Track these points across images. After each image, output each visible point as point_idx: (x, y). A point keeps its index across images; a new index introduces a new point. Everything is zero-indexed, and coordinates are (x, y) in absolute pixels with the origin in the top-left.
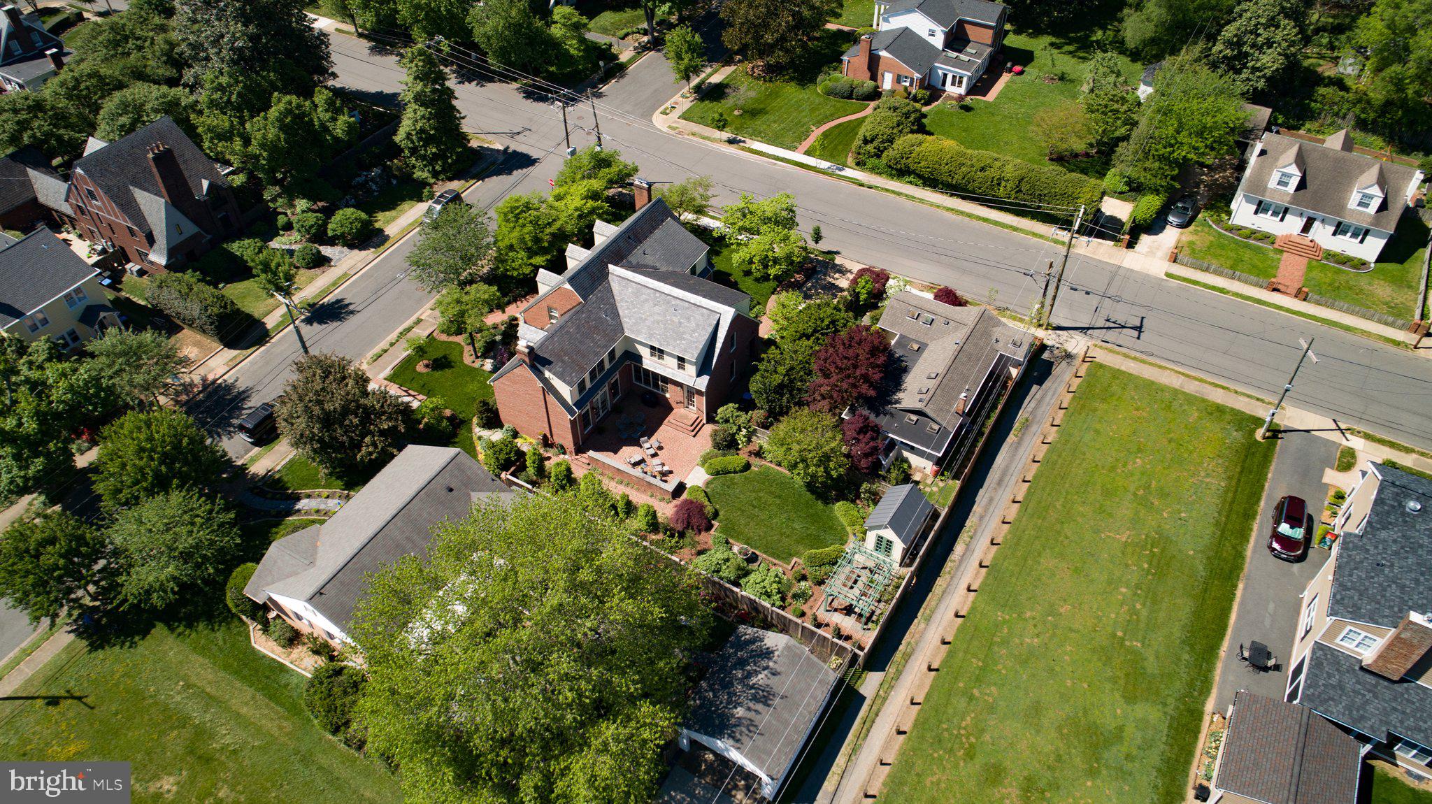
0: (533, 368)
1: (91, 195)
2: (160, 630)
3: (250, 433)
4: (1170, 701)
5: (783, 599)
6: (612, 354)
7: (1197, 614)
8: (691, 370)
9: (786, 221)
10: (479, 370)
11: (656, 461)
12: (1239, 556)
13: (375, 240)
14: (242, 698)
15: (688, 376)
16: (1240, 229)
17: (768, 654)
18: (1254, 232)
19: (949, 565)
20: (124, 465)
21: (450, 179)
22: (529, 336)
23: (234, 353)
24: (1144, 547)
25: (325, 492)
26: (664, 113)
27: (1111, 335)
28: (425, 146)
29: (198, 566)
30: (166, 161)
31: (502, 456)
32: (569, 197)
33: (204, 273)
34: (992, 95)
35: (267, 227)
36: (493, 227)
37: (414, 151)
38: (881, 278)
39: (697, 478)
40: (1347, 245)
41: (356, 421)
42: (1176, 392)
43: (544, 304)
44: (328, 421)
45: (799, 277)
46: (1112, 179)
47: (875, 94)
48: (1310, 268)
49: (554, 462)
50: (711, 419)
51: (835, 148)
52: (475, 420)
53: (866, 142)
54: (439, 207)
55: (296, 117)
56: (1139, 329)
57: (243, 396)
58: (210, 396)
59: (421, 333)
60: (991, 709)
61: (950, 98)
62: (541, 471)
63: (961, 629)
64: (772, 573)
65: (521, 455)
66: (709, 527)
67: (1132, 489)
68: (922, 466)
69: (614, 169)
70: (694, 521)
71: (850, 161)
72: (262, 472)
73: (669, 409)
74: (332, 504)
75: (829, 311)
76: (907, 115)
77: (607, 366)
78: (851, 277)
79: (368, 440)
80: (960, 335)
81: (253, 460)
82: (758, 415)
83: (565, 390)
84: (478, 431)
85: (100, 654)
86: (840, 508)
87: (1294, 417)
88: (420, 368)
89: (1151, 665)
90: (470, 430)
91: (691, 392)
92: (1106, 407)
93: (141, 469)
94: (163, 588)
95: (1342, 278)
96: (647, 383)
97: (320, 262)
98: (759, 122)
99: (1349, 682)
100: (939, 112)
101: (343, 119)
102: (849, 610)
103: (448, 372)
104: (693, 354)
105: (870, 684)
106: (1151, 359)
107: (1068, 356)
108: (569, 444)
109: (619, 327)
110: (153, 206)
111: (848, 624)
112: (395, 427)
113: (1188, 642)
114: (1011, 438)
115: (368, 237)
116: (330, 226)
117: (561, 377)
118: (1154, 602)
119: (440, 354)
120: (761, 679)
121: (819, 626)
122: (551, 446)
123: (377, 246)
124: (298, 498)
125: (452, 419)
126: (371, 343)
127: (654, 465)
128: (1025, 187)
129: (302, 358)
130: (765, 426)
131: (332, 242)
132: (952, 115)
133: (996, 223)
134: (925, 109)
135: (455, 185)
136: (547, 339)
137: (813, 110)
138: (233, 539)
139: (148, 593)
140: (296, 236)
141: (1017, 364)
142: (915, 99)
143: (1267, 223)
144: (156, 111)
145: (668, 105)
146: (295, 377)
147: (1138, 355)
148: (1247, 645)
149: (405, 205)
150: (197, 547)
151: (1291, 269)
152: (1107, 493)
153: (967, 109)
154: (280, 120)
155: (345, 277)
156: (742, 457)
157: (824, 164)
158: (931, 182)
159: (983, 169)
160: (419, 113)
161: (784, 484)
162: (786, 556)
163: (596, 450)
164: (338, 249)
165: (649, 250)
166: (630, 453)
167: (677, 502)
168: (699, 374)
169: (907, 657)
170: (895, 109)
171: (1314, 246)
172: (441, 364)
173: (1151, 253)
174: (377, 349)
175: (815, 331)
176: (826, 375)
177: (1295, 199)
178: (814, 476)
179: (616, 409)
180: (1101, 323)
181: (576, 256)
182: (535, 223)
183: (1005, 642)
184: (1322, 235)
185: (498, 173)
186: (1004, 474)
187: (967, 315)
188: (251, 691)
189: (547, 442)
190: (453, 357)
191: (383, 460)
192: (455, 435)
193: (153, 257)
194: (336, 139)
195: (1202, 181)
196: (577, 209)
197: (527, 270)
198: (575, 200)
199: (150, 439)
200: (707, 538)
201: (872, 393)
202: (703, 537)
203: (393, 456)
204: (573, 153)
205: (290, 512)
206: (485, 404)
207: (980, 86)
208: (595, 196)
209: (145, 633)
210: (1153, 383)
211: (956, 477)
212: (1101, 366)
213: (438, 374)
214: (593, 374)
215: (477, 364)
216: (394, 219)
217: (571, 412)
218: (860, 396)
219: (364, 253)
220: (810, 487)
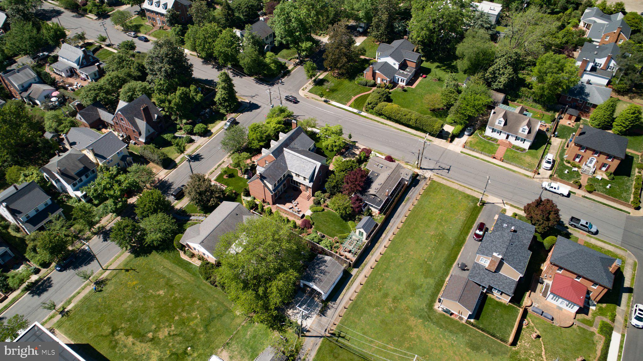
0: (261, 179)
1: (122, 120)
2: (154, 252)
3: (174, 196)
4: (437, 278)
5: (331, 248)
6: (284, 176)
7: (449, 255)
8: (308, 181)
9: (340, 133)
10: (243, 178)
11: (297, 208)
12: (464, 239)
13: (208, 134)
14: (179, 271)
15: (307, 183)
16: (488, 137)
17: (325, 261)
18: (492, 138)
19: (380, 240)
20: (145, 205)
21: (232, 113)
22: (260, 170)
23: (167, 171)
24: (437, 236)
25: (199, 214)
26: (303, 90)
27: (439, 172)
28: (224, 103)
29: (167, 234)
30: (146, 110)
31: (251, 205)
32: (271, 123)
33: (156, 145)
34: (414, 86)
35: (173, 128)
36: (247, 132)
37: (220, 104)
38: (369, 152)
39: (308, 213)
40: (519, 143)
41: (209, 194)
42: (456, 190)
43: (264, 159)
44: (200, 194)
45: (344, 150)
46: (448, 119)
47: (374, 85)
48: (507, 151)
49: (266, 207)
50: (313, 195)
51: (359, 105)
52: (242, 194)
53: (369, 104)
54: (229, 124)
55: (184, 94)
56: (449, 170)
57: (171, 185)
58: (161, 184)
59: (225, 166)
60: (387, 279)
61: (400, 86)
62: (262, 210)
63: (381, 258)
64: (329, 240)
65: (257, 205)
66: (311, 227)
67: (437, 219)
68: (375, 211)
69: (286, 113)
70: (307, 225)
71: (364, 109)
72: (179, 208)
73: (301, 192)
74: (201, 218)
75: (350, 163)
76: (383, 95)
77: (283, 179)
78: (360, 150)
79: (212, 199)
80: (389, 172)
81: (176, 204)
82: (327, 194)
83: (270, 186)
84: (243, 197)
85: (138, 258)
86: (350, 223)
87: (490, 199)
88: (225, 177)
89: (433, 268)
90: (241, 197)
91: (308, 187)
92: (433, 194)
93: (150, 206)
94: (157, 240)
95: (516, 154)
96: (294, 184)
97: (192, 141)
98: (334, 94)
99: (482, 272)
100: (396, 92)
101: (200, 95)
102: (350, 251)
103: (234, 178)
104: (308, 176)
105: (354, 272)
106: (450, 180)
107: (425, 178)
108: (271, 202)
109: (286, 167)
110: (142, 124)
111: (349, 255)
112: (220, 196)
113: (445, 263)
114: (403, 203)
115: (206, 133)
116: (195, 130)
117: (269, 182)
118: (438, 251)
119: (231, 173)
120: (323, 268)
121: (341, 256)
122: (265, 202)
123: (209, 136)
124: (191, 216)
125: (235, 193)
126: (210, 168)
127: (296, 209)
128: (418, 122)
129: (191, 174)
130: (329, 198)
131: (195, 134)
132: (400, 93)
133: (409, 133)
134: (391, 91)
135: (233, 115)
136: (265, 171)
137: (353, 90)
138: (175, 227)
139: (153, 241)
140: (183, 132)
141: (407, 181)
142: (388, 88)
143: (495, 135)
144: (139, 91)
145: (305, 86)
146: (190, 180)
147: (447, 178)
148: (460, 263)
149: (217, 122)
150: (166, 229)
151: (501, 151)
152: (429, 220)
153: (405, 91)
154: (180, 96)
155: (200, 146)
156: (322, 207)
157: (355, 111)
158: (389, 118)
159: (405, 115)
160: (223, 92)
161: (334, 215)
162: (333, 236)
163: (279, 204)
164: (197, 136)
165: (296, 143)
166: (289, 205)
167: (302, 220)
168: (310, 182)
169: (365, 265)
170: (379, 93)
171: (510, 143)
172: (231, 176)
173: (457, 144)
174: (211, 171)
175: (346, 169)
176: (348, 183)
177: (503, 129)
178: (342, 213)
179: (285, 192)
180: (437, 168)
181: (274, 144)
182: (261, 132)
183: (393, 261)
184: (512, 140)
185: (247, 111)
186: (400, 214)
187: (393, 165)
188: (181, 269)
189: (264, 201)
190: (235, 174)
191: (217, 205)
192: (236, 198)
193: (140, 139)
194: (196, 101)
195: (479, 119)
196: (274, 127)
197: (258, 147)
198: (273, 125)
199: (153, 198)
200: (311, 231)
201: (360, 189)
202: (309, 230)
203: (219, 205)
204: (273, 107)
205: (189, 220)
206: (246, 189)
207: (410, 82)
208: (279, 123)
209: (150, 253)
210: (449, 187)
211: (384, 214)
212: (435, 181)
213: (230, 179)
214: (278, 182)
215: (242, 176)
216: (214, 127)
217: (272, 193)
218: (357, 190)
219: (205, 138)
220: (342, 216)
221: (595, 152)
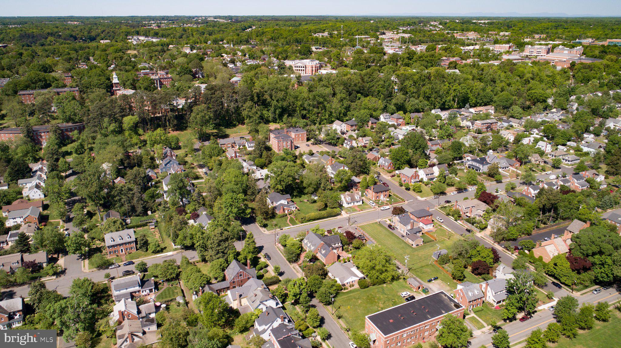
0: (333, 250)
8: (340, 244)
16: (348, 207)
21: (258, 254)
24: (385, 236)
26: (264, 232)
47: (286, 215)
54: (265, 257)
56: (356, 221)
67: (378, 233)
83: (336, 252)
98: (280, 226)
115: (265, 266)
123: (268, 265)
137: (282, 221)
145: (262, 230)
151: (357, 209)
153: (299, 210)
157: (298, 225)
164: (265, 269)
173: (344, 214)
177: (351, 201)
184: (356, 204)
195: (340, 204)
216: (263, 262)
221: (381, 192)
